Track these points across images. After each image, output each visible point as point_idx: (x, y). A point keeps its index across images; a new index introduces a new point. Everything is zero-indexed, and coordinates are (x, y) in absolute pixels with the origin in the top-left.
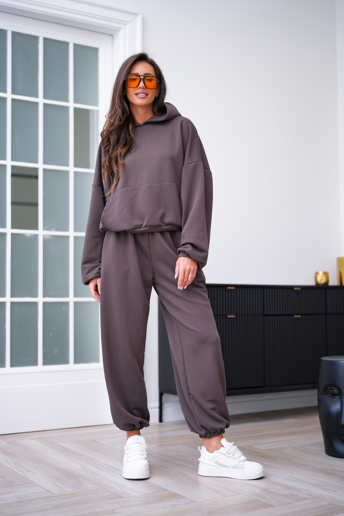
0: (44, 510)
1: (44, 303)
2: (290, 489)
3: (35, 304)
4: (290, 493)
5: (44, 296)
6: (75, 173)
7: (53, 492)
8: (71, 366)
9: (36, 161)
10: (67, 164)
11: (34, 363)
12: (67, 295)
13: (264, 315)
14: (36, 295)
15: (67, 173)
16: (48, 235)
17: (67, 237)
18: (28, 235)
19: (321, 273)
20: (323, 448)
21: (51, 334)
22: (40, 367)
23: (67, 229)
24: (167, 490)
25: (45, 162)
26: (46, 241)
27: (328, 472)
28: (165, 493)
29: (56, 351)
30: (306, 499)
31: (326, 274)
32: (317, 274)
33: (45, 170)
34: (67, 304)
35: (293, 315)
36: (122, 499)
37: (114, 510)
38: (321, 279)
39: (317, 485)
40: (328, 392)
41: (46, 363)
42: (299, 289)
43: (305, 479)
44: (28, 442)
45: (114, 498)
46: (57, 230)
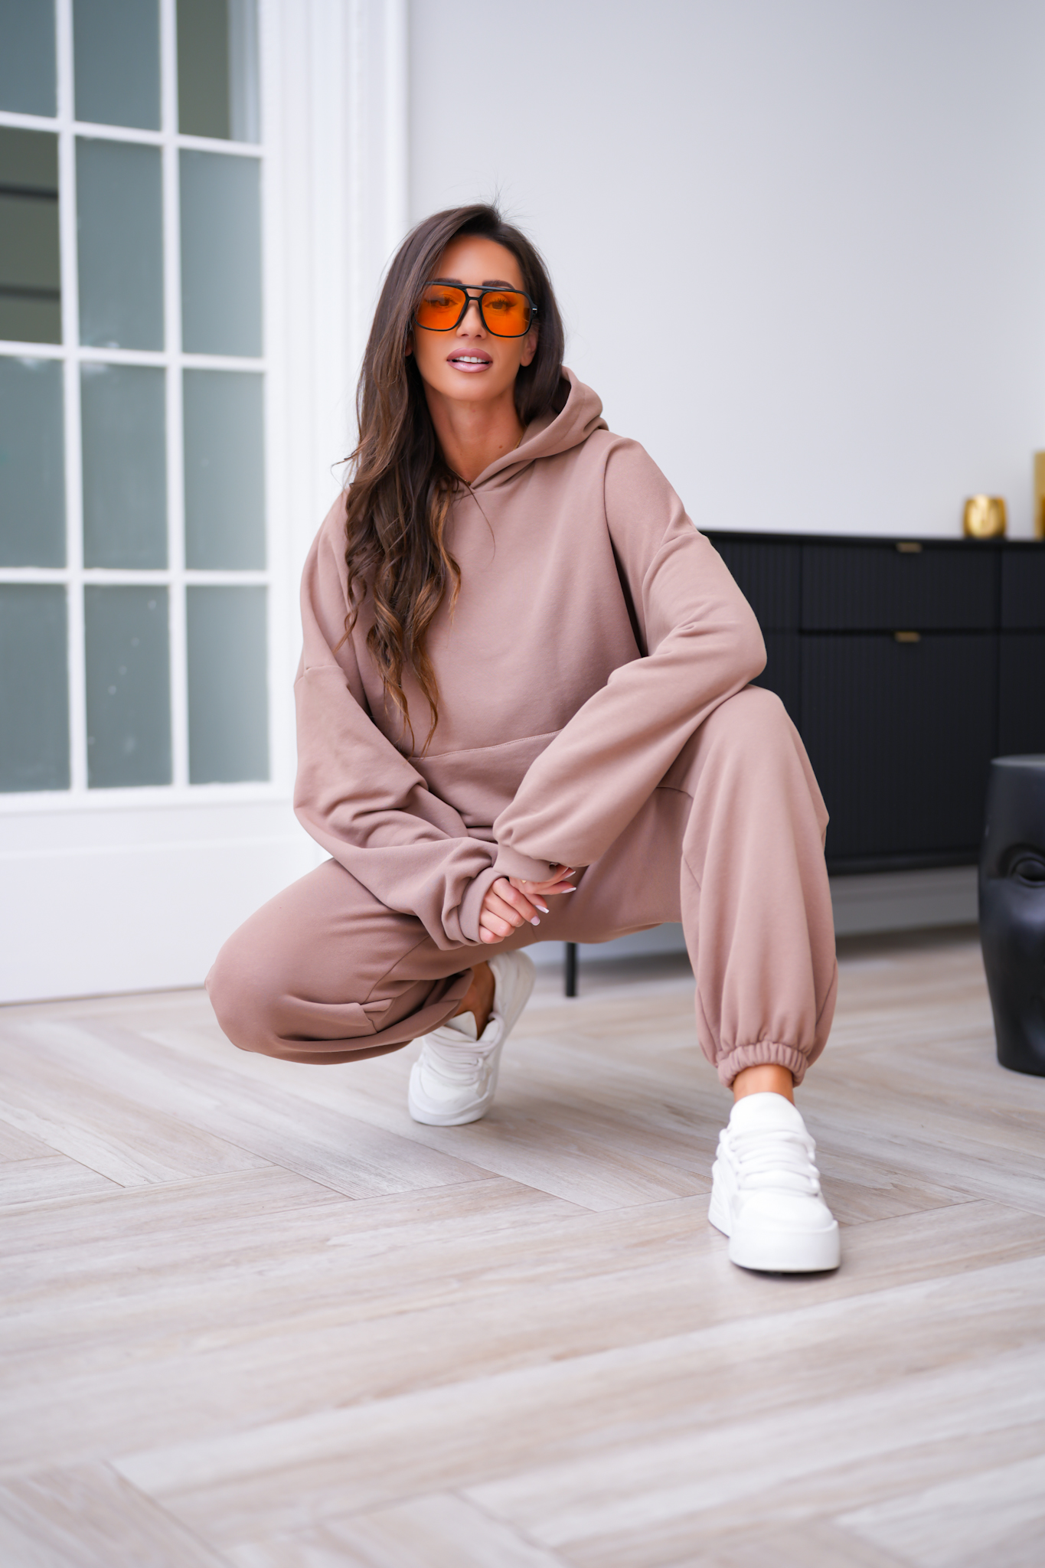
0: (96, 1240)
1: (89, 590)
2: (896, 1173)
3: (58, 592)
4: (895, 1186)
5: (89, 563)
6: (184, 154)
7: (124, 1184)
8: (180, 790)
9: (49, 110)
10: (153, 122)
11: (60, 780)
12: (160, 562)
13: (802, 632)
14: (58, 560)
15: (153, 152)
16: (96, 363)
17: (159, 372)
18: (28, 362)
19: (982, 503)
20: (989, 1045)
21: (113, 690)
22: (79, 793)
23: (156, 343)
24: (498, 1176)
25: (80, 115)
26: (90, 383)
27: (1011, 1121)
28: (491, 1183)
29: (130, 745)
30: (949, 1203)
31: (997, 504)
32: (969, 503)
33: (80, 141)
34: (160, 592)
35: (890, 633)
36: (351, 1203)
37: (328, 1240)
38: (981, 524)
39: (980, 1159)
40: (1014, 870)
41: (99, 778)
42: (915, 548)
43: (940, 1142)
44: (44, 1029)
45: (325, 1200)
46: (127, 344)
